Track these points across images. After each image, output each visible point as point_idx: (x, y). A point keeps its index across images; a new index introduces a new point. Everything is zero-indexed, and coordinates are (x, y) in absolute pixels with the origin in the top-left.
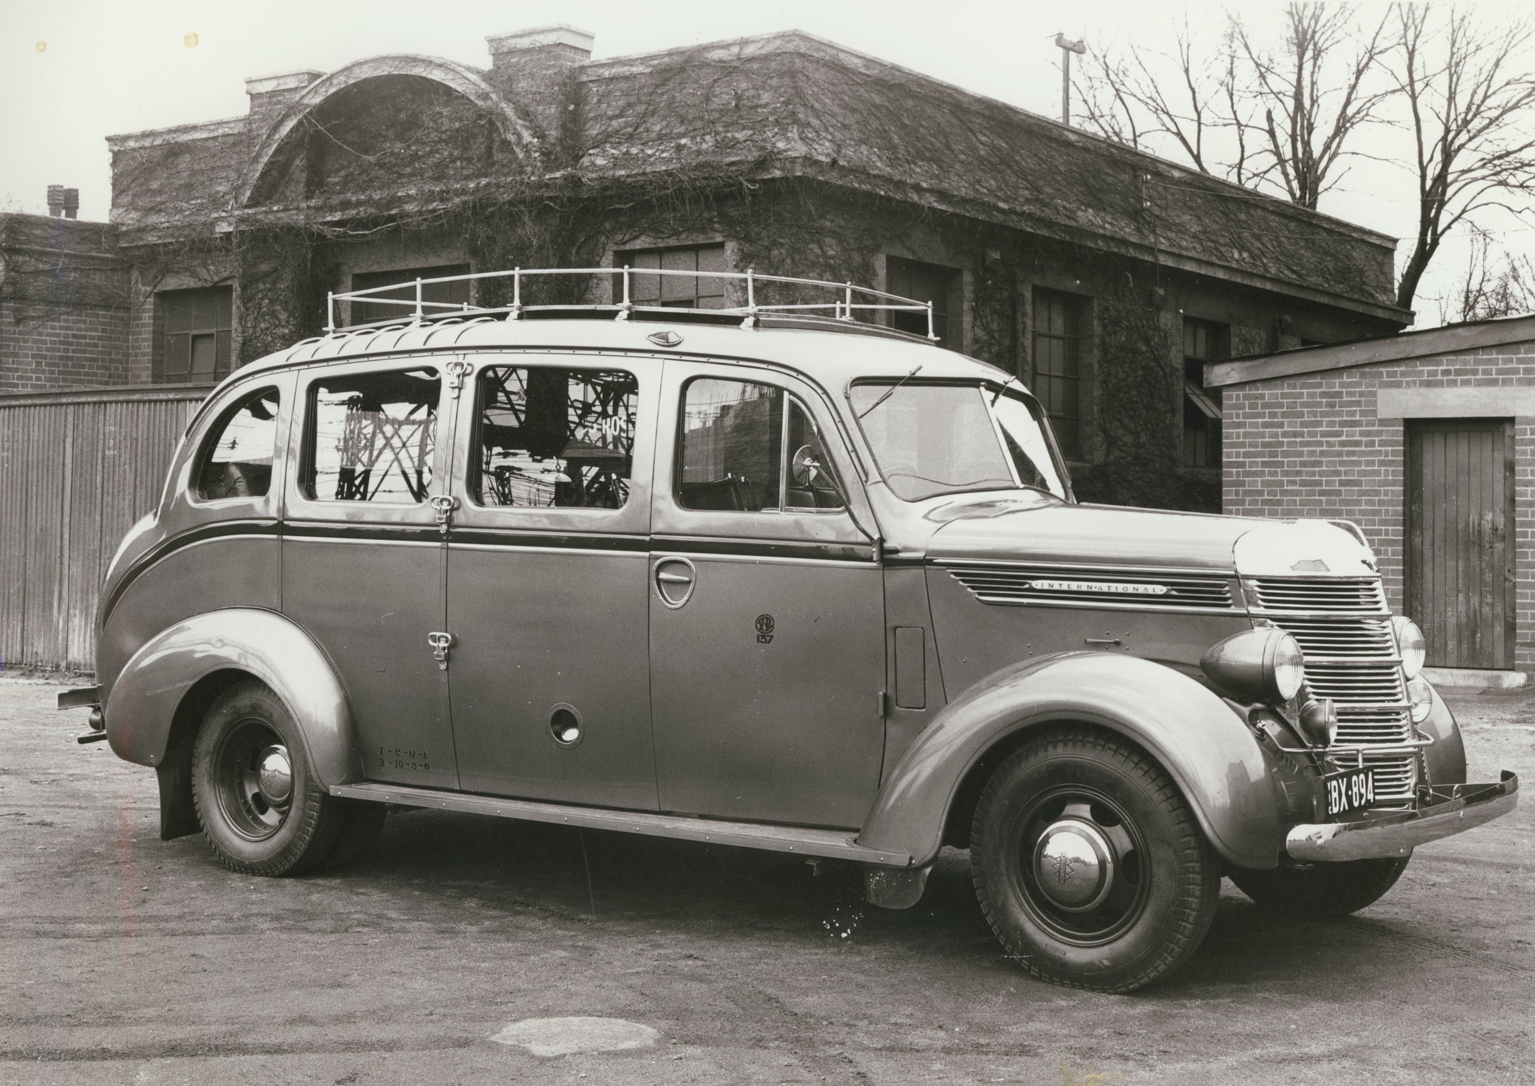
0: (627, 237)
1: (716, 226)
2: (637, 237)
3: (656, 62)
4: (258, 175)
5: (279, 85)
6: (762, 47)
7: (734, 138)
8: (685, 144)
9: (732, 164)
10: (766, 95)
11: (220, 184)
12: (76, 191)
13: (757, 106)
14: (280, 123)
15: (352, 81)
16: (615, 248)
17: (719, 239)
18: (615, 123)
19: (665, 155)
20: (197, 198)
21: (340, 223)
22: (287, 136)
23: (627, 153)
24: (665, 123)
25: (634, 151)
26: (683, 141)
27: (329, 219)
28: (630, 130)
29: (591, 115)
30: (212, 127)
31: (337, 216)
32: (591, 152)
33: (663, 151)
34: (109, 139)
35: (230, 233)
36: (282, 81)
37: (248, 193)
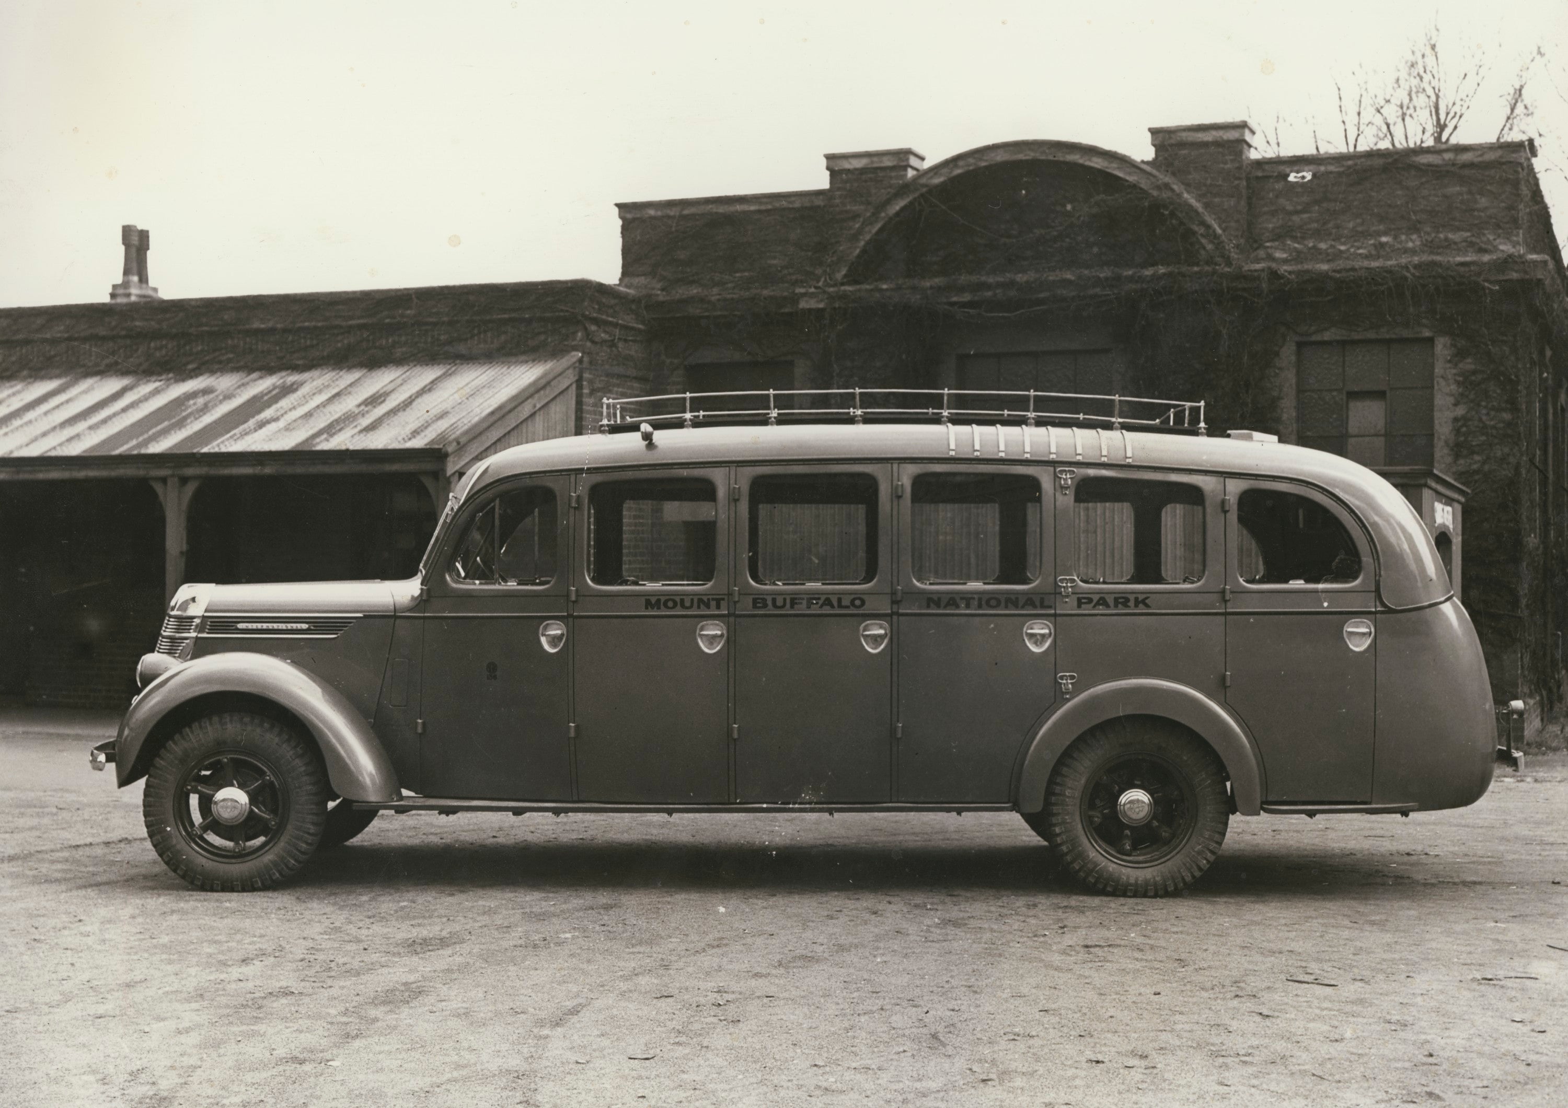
0: (1313, 328)
1: (1424, 321)
2: (1326, 329)
3: (1350, 163)
4: (858, 251)
5: (872, 162)
6: (1481, 155)
7: (1446, 239)
8: (1387, 243)
9: (1463, 264)
10: (1483, 200)
11: (775, 258)
12: (147, 232)
13: (1474, 210)
14: (888, 202)
15: (983, 164)
16: (1297, 339)
17: (1427, 333)
18: (1296, 218)
19: (1361, 251)
20: (744, 271)
21: (971, 304)
22: (897, 214)
23: (1314, 247)
24: (1359, 221)
25: (1323, 246)
26: (1384, 239)
27: (955, 299)
28: (1315, 225)
29: (1266, 209)
30: (765, 200)
31: (966, 297)
32: (1268, 244)
33: (1359, 248)
34: (617, 205)
35: (822, 310)
36: (875, 159)
37: (844, 271)
